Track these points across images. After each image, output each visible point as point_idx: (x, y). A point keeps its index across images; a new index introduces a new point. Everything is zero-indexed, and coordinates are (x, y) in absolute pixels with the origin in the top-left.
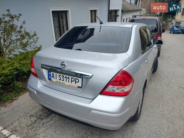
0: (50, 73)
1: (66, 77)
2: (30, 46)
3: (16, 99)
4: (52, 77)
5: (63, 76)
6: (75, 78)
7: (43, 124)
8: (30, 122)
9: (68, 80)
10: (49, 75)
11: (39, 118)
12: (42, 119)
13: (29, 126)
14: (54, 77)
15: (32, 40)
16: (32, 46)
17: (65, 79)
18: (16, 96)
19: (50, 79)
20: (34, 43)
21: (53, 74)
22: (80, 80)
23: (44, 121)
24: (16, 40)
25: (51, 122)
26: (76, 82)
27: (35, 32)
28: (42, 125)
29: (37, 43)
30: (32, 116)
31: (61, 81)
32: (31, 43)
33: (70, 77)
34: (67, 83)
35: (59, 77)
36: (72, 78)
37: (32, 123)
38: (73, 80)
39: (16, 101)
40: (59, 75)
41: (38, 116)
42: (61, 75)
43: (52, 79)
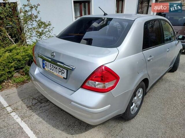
0: (44, 62)
1: (55, 67)
2: (45, 35)
3: (27, 82)
4: (45, 65)
5: (53, 66)
6: (61, 69)
7: (41, 108)
8: (31, 104)
9: (56, 69)
10: (43, 64)
11: (39, 102)
12: (41, 103)
13: (29, 107)
14: (46, 66)
15: (47, 30)
16: (47, 35)
17: (54, 69)
18: (27, 80)
19: (44, 68)
20: (49, 32)
21: (46, 63)
22: (65, 71)
23: (43, 105)
24: (31, 29)
25: (48, 107)
26: (62, 73)
27: (50, 22)
28: (39, 108)
29: (51, 33)
30: (34, 99)
31: (51, 70)
32: (46, 32)
33: (58, 68)
34: (55, 73)
35: (50, 66)
36: (59, 69)
37: (32, 105)
38: (60, 71)
39: (27, 83)
40: (50, 65)
41: (39, 100)
42: (52, 65)
43: (45, 67)
